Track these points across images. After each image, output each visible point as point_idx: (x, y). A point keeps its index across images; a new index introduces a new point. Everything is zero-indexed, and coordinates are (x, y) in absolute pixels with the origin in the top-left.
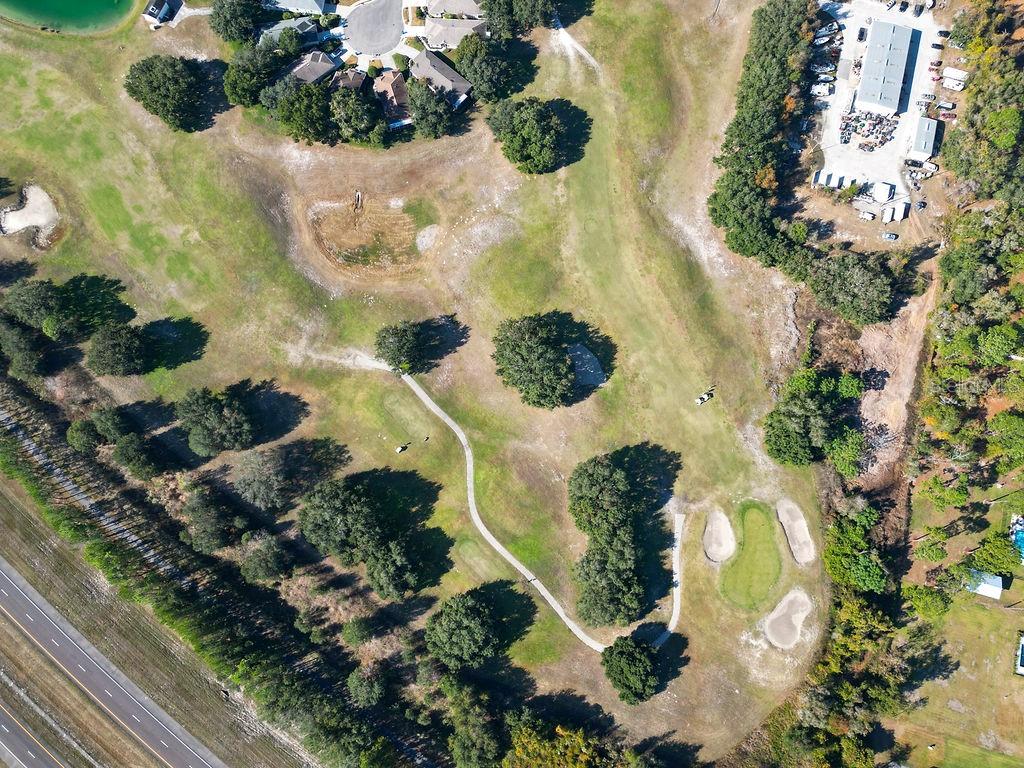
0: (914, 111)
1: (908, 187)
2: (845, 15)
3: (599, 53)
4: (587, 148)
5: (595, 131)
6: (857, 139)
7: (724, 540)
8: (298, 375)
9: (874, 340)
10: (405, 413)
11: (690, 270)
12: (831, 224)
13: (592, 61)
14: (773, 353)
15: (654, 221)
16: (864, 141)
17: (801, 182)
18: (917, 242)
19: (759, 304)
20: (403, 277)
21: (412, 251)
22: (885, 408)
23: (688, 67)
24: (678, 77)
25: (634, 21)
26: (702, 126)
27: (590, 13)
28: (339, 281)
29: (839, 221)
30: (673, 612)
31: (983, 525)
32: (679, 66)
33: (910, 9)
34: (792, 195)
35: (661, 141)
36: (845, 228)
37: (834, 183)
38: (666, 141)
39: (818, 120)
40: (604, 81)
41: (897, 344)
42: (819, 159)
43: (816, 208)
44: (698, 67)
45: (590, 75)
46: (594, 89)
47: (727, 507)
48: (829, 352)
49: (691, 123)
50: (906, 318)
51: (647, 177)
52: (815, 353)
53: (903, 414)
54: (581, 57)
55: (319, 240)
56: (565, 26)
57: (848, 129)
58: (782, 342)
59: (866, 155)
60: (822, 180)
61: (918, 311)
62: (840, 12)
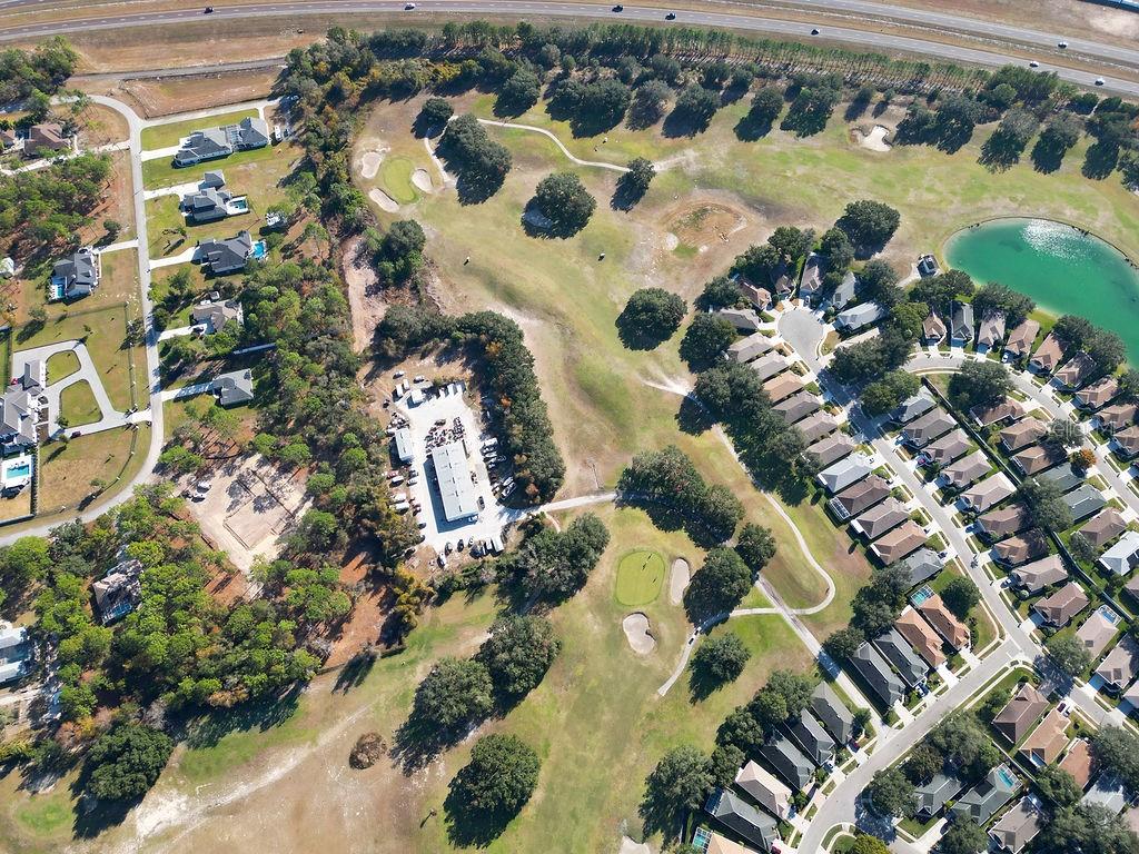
0: (418, 466)
1: (400, 412)
2: (501, 514)
3: (651, 392)
4: (617, 331)
5: (619, 343)
6: (449, 425)
7: (420, 181)
8: (681, 147)
9: (381, 311)
10: (615, 155)
11: (511, 297)
12: (440, 365)
13: (652, 384)
14: (438, 280)
15: (548, 313)
16: (445, 427)
17: (472, 380)
18: (380, 381)
19: (461, 302)
20: (668, 216)
21: (674, 231)
22: (360, 278)
23: (589, 421)
24: (591, 410)
25: (643, 428)
26: (555, 387)
27: (677, 417)
28: (699, 196)
29: (435, 369)
30: (429, 145)
31: (284, 250)
32: (594, 418)
33: (454, 547)
34: (473, 370)
35: (575, 361)
36: (430, 366)
37: (450, 387)
38: (571, 363)
39: (483, 426)
40: (636, 375)
41: (368, 314)
42: (469, 399)
43: (454, 369)
44: (582, 424)
45: (646, 374)
46: (637, 367)
47: (425, 195)
48: (407, 294)
49: (564, 385)
50: (368, 332)
51: (568, 334)
52: (414, 288)
53: (348, 280)
54: (661, 383)
55: (729, 210)
56: (686, 398)
57: (458, 432)
58: (436, 286)
59: (439, 419)
60: (459, 388)
61: (362, 340)
62: (506, 515)
